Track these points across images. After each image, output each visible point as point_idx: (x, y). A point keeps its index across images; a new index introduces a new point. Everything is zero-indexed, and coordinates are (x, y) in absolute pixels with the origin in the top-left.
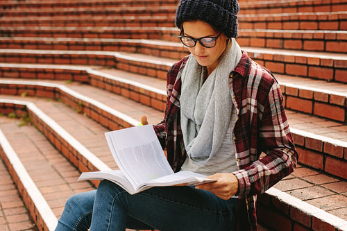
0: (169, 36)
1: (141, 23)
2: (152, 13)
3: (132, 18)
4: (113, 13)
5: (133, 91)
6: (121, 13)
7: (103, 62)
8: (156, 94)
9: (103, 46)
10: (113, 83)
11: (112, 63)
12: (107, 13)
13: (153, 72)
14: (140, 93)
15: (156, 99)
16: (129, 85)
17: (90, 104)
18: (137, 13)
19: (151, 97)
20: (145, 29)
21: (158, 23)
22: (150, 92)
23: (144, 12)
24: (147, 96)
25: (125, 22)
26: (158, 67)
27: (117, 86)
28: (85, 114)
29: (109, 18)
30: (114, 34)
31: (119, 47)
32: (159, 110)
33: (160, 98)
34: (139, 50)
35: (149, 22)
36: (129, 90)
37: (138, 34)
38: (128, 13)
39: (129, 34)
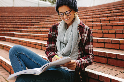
0: (30, 28)
1: (22, 25)
2: (24, 23)
3: (19, 23)
4: (13, 22)
5: (20, 42)
6: (15, 22)
7: (10, 35)
8: (28, 42)
9: (10, 31)
10: (14, 40)
11: (13, 35)
12: (11, 22)
13: (26, 37)
14: (23, 42)
15: (28, 43)
16: (19, 40)
17: (6, 46)
18: (20, 22)
19: (26, 43)
20: (23, 26)
21: (26, 25)
22: (26, 41)
23: (22, 22)
24: (25, 43)
25: (17, 25)
26: (28, 35)
27: (15, 41)
28: (4, 49)
29: (12, 23)
30: (13, 27)
31: (15, 31)
32: (29, 47)
33: (30, 43)
34: (21, 32)
35: (24, 25)
36: (19, 41)
37: (21, 28)
38: (18, 22)
39: (18, 28)
